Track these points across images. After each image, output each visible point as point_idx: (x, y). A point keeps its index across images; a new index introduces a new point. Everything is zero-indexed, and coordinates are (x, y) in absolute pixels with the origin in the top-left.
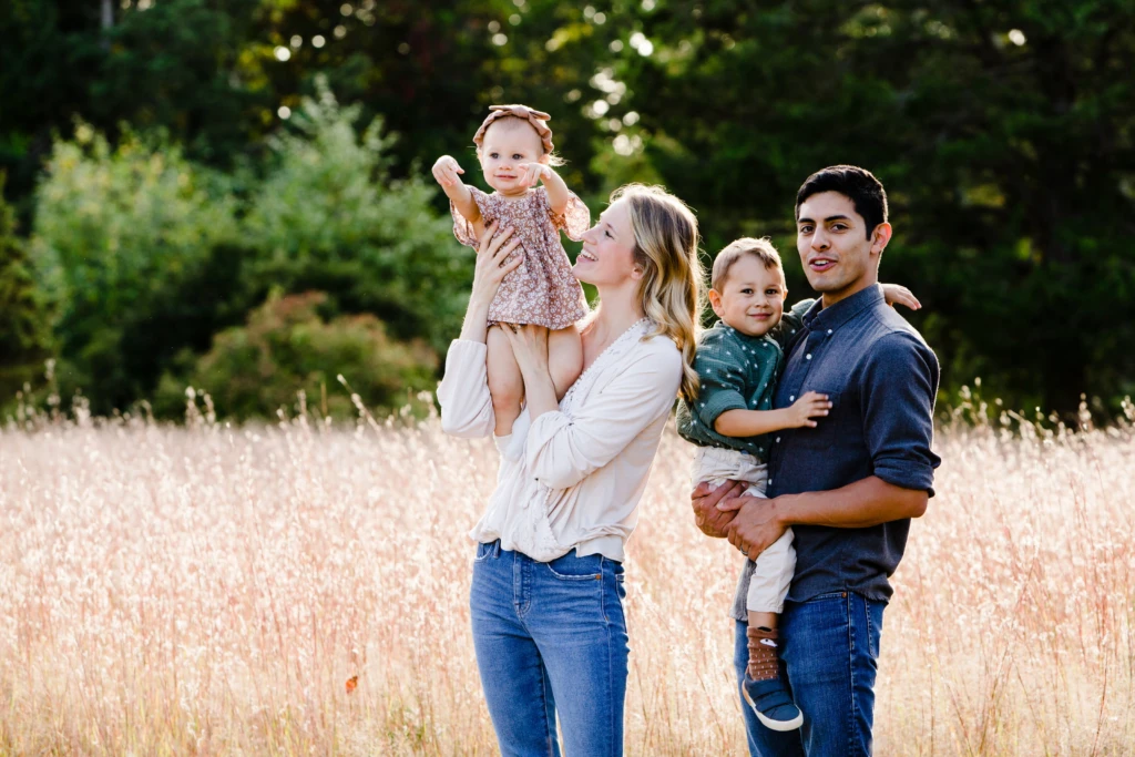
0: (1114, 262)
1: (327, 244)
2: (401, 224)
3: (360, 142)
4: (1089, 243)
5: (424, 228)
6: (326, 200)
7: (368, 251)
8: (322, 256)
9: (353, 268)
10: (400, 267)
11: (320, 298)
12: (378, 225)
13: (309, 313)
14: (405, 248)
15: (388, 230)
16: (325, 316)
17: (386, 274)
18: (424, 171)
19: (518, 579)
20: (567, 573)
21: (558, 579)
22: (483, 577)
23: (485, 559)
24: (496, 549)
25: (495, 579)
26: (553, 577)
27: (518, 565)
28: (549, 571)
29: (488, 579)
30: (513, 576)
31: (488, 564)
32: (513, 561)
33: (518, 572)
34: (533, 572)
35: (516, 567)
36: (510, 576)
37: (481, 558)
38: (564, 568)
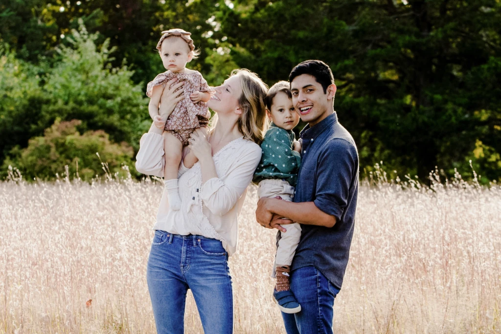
0: (450, 106)
1: (82, 98)
2: (117, 88)
3: (98, 51)
4: (438, 97)
5: (128, 90)
6: (82, 77)
7: (101, 100)
8: (80, 103)
9: (95, 108)
10: (117, 108)
11: (80, 122)
12: (106, 88)
13: (74, 130)
14: (119, 99)
15: (110, 91)
16: (81, 131)
17: (110, 112)
18: (128, 65)
19: (184, 254)
20: (211, 252)
21: (206, 255)
22: (161, 252)
23: (163, 244)
24: (170, 240)
25: (169, 254)
26: (204, 254)
27: (185, 248)
28: (201, 251)
29: (164, 253)
30: (181, 253)
31: (165, 247)
32: (182, 245)
33: (185, 251)
34: (193, 251)
35: (184, 249)
36: (179, 253)
37: (160, 244)
38: (210, 249)
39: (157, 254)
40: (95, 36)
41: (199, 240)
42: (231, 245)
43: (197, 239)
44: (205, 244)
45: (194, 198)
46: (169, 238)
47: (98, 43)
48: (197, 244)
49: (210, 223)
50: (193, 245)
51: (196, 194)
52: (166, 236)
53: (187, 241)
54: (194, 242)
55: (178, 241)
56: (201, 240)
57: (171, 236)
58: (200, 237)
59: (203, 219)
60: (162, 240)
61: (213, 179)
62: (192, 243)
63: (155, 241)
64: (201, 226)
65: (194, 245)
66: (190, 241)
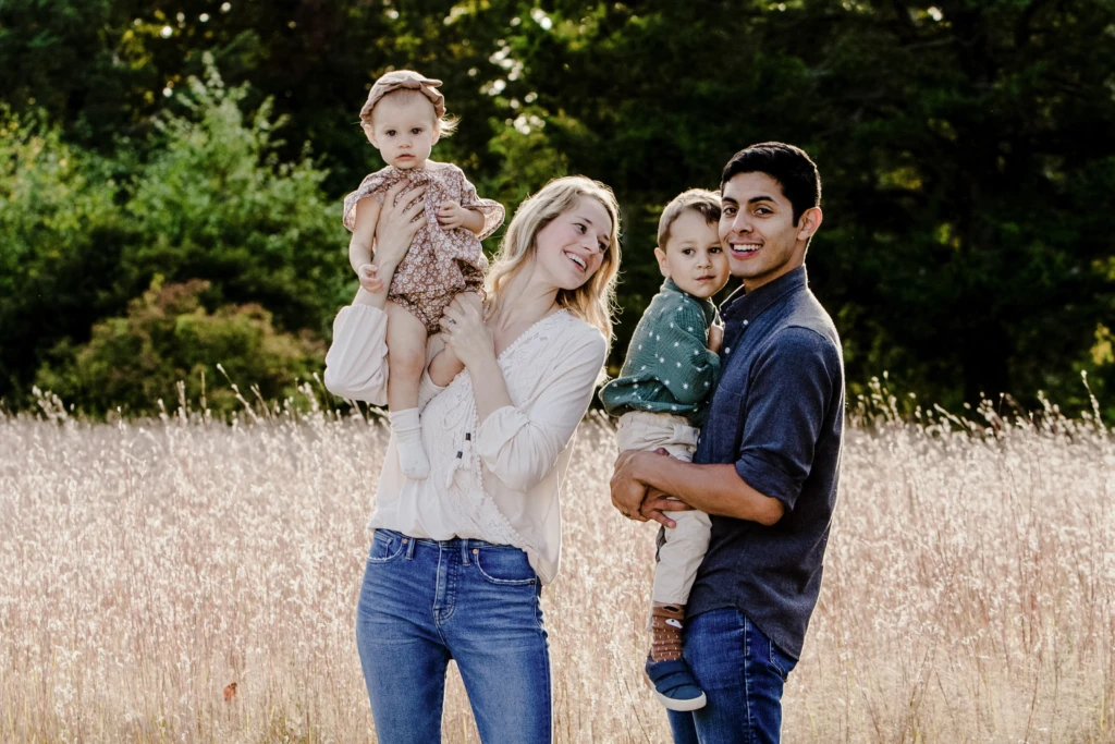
0: (1037, 248)
1: (211, 230)
2: (290, 208)
3: (248, 124)
4: (1011, 227)
5: (314, 213)
6: (212, 183)
7: (255, 236)
8: (208, 242)
9: (240, 253)
10: (290, 253)
11: (207, 285)
12: (266, 209)
13: (192, 302)
14: (294, 233)
15: (275, 215)
16: (210, 304)
17: (274, 261)
18: (315, 156)
19: (442, 583)
20: (502, 577)
21: (492, 584)
22: (386, 579)
23: (392, 560)
24: (409, 551)
25: (406, 581)
26: (486, 581)
27: (444, 568)
28: (480, 575)
29: (395, 582)
30: (435, 579)
31: (397, 566)
32: (437, 563)
33: (443, 575)
34: (462, 575)
35: (441, 570)
36: (431, 579)
37: (385, 559)
38: (500, 572)
39: (379, 582)
40: (240, 93)
41: (476, 552)
42: (547, 558)
43: (470, 549)
44: (489, 560)
45: (460, 455)
46: (406, 546)
47: (247, 108)
48: (471, 560)
49: (500, 510)
50: (461, 562)
51: (465, 446)
52: (399, 541)
53: (449, 552)
54: (465, 556)
55: (427, 553)
56: (480, 550)
57: (411, 543)
58: (477, 544)
59: (483, 500)
60: (390, 552)
61: (502, 410)
62: (460, 557)
63: (375, 553)
64: (479, 517)
65: (465, 561)
66: (454, 553)
